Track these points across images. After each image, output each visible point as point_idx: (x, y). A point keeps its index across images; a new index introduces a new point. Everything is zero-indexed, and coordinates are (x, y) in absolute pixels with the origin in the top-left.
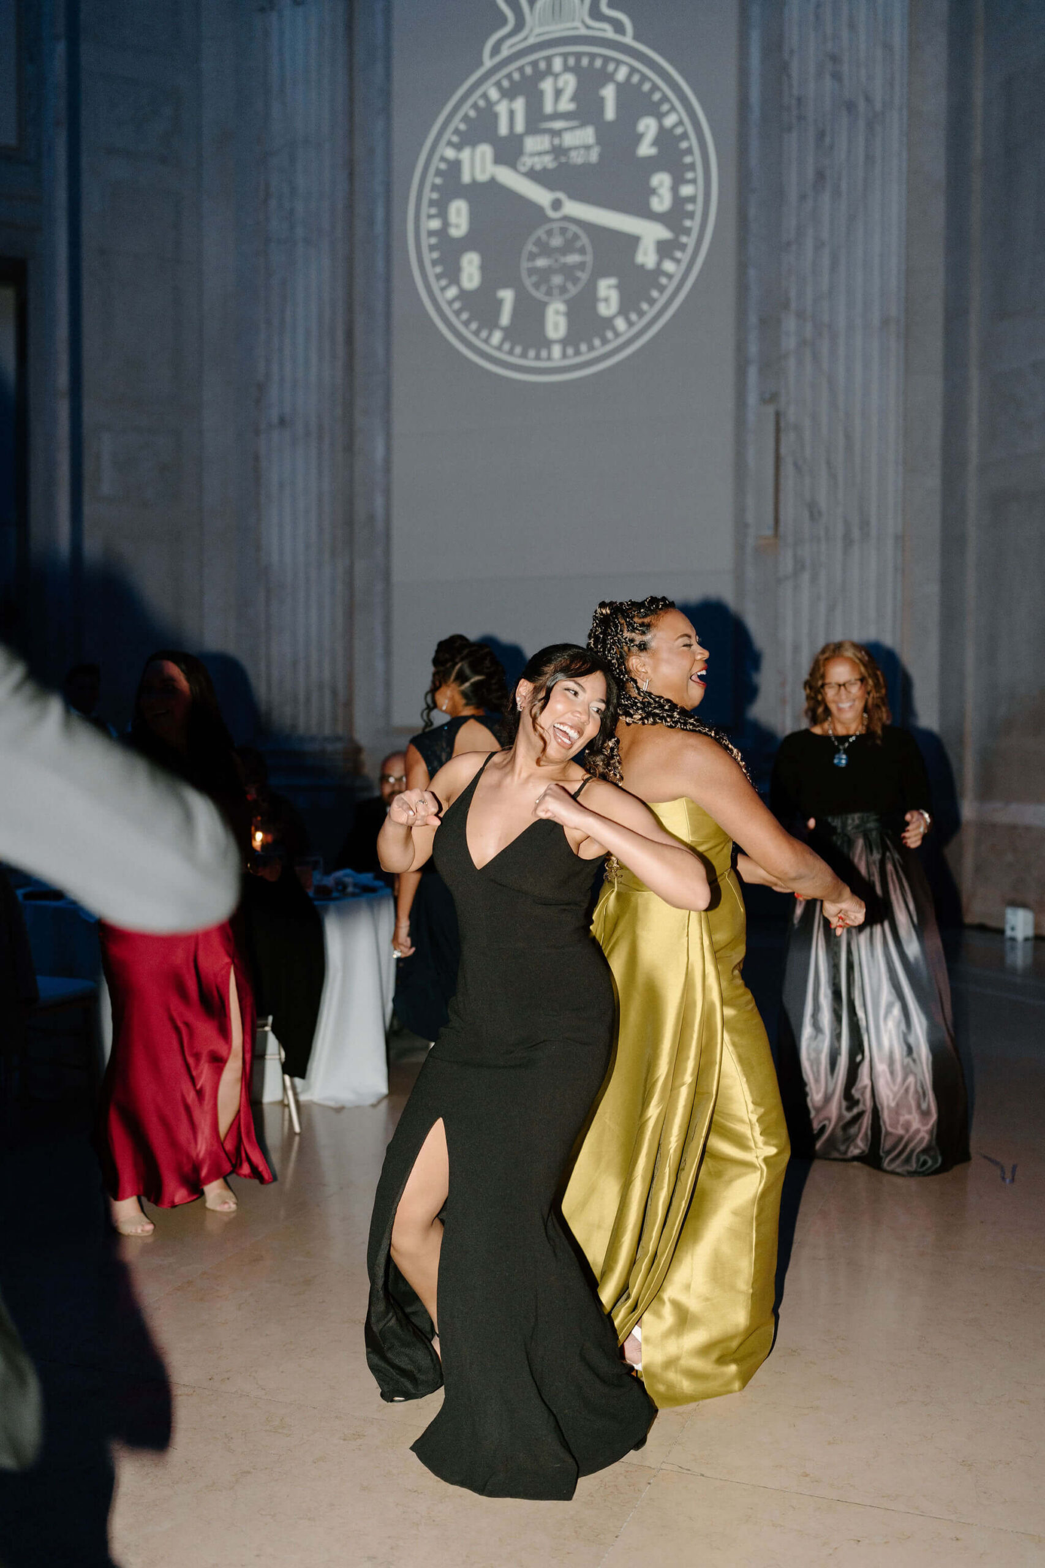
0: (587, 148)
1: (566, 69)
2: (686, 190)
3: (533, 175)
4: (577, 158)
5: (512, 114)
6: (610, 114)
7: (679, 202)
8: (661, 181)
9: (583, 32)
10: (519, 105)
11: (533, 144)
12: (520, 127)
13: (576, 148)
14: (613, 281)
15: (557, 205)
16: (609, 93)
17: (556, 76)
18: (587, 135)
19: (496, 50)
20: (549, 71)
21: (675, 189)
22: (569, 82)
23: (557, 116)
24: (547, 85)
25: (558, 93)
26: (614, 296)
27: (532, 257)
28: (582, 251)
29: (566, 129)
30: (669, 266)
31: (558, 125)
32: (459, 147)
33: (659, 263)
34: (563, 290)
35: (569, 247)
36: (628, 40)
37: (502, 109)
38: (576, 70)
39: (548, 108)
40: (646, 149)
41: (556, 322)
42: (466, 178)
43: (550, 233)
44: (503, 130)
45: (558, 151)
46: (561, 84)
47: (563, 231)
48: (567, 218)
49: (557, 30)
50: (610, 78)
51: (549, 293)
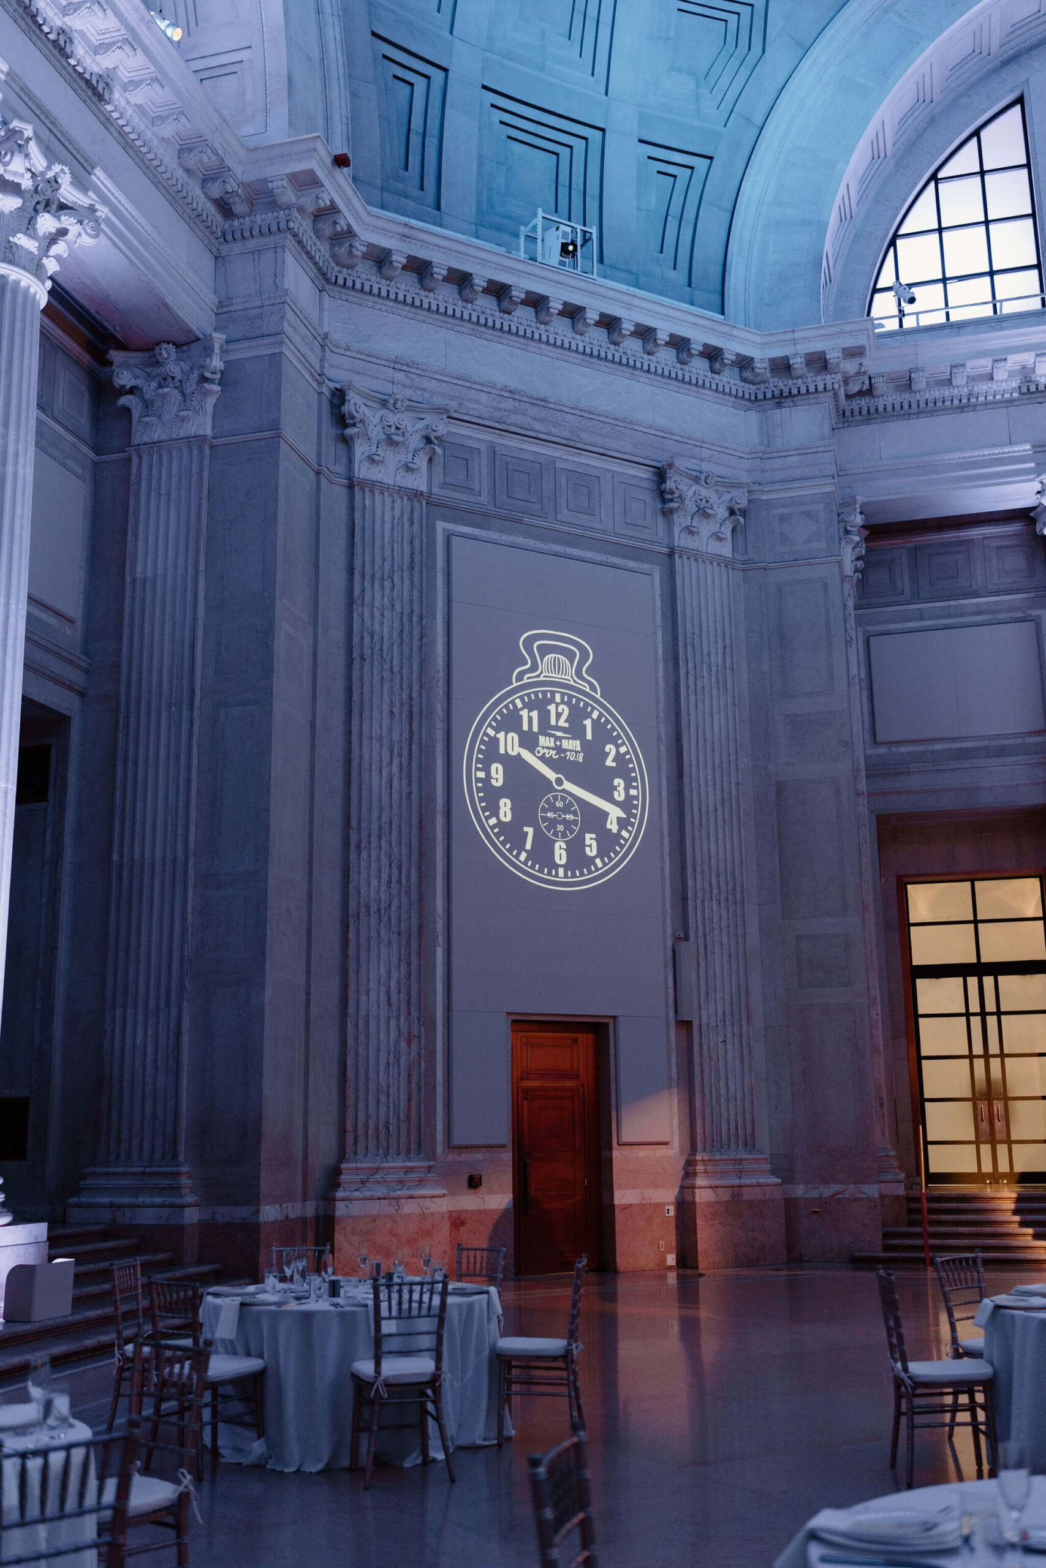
0: (577, 752)
1: (562, 702)
2: (633, 792)
3: (543, 759)
4: (571, 757)
5: (530, 719)
6: (589, 737)
7: (628, 796)
8: (618, 782)
9: (572, 683)
10: (535, 714)
11: (543, 740)
12: (535, 729)
13: (571, 751)
14: (594, 836)
15: (559, 782)
16: (588, 723)
17: (557, 705)
18: (576, 745)
19: (520, 677)
20: (552, 700)
21: (627, 789)
22: (565, 710)
23: (557, 728)
24: (552, 708)
25: (559, 715)
26: (594, 844)
27: (544, 810)
28: (575, 813)
29: (565, 738)
30: (624, 834)
31: (559, 734)
32: (497, 731)
33: (619, 831)
34: (564, 835)
35: (567, 809)
36: (598, 696)
37: (524, 713)
38: (569, 704)
39: (553, 722)
40: (609, 762)
41: (560, 854)
42: (502, 751)
43: (555, 798)
44: (525, 727)
45: (559, 749)
46: (560, 710)
47: (563, 799)
48: (564, 791)
49: (556, 677)
50: (589, 715)
51: (556, 834)
